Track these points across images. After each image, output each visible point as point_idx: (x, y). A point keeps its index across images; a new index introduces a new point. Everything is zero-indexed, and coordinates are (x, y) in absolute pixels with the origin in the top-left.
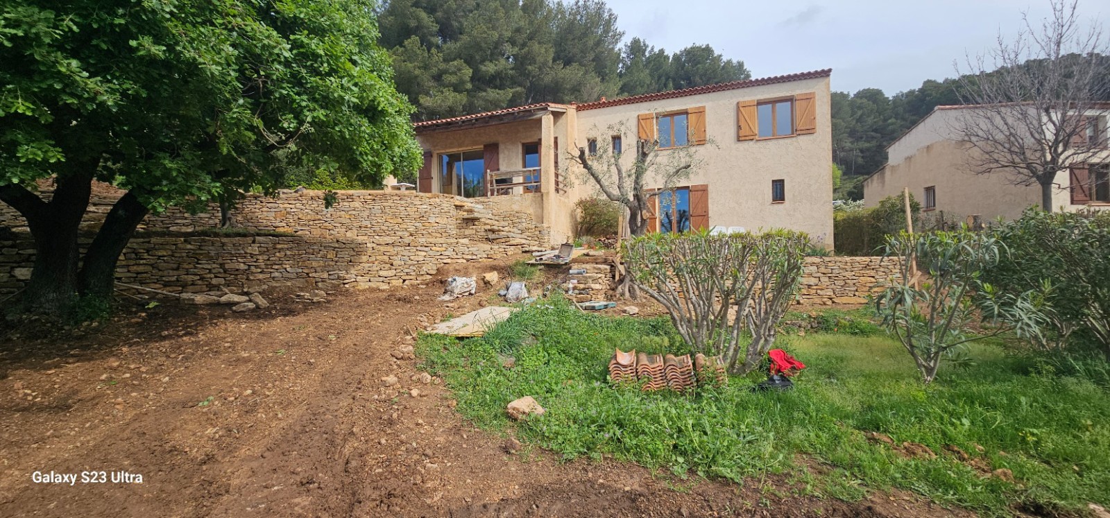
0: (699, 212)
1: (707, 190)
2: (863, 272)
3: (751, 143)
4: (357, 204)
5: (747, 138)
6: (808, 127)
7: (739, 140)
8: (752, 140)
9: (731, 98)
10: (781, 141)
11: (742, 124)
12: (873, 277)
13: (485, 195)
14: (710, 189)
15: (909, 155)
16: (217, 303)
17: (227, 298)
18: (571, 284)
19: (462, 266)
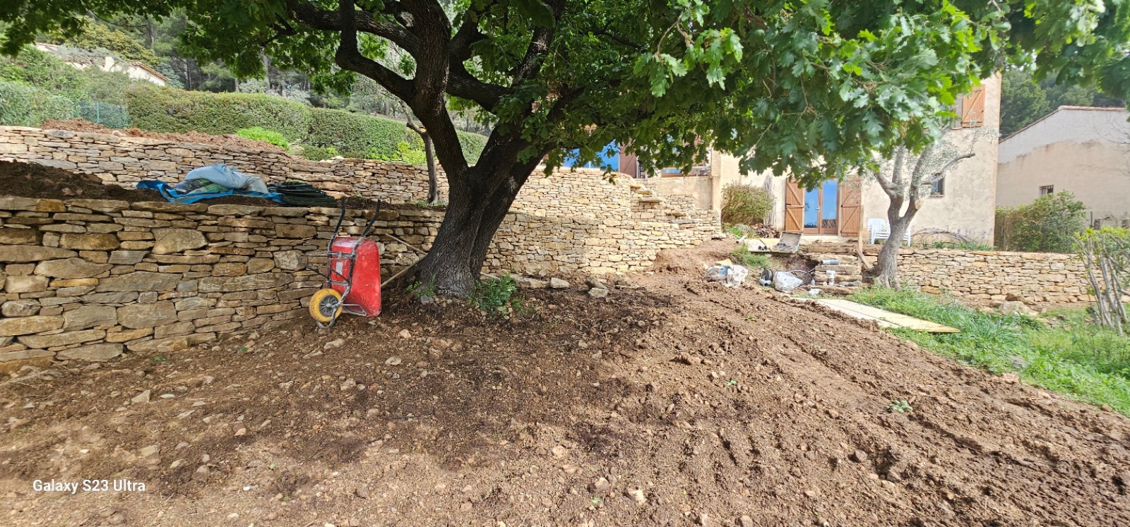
0: (851, 203)
1: (860, 181)
6: (974, 121)
15: (1022, 152)
16: (550, 288)
17: (556, 282)
18: (833, 274)
19: (680, 252)
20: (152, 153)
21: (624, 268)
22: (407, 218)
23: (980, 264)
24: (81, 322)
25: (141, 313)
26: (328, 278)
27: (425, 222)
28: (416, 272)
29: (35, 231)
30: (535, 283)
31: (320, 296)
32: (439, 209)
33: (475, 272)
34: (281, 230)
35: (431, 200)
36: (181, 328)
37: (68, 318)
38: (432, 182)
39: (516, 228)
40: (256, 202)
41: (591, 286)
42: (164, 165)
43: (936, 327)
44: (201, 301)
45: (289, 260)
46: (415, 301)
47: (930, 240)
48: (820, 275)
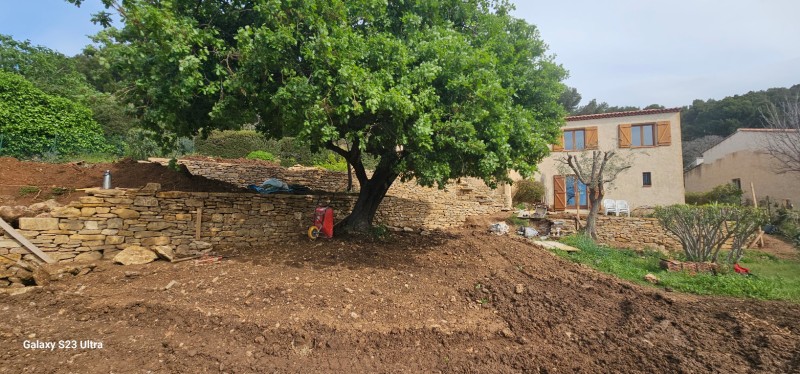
3: (628, 150)
5: (625, 147)
6: (666, 142)
7: (620, 148)
8: (629, 147)
9: (615, 122)
10: (646, 150)
11: (622, 138)
15: (719, 158)
16: (404, 231)
17: (406, 229)
18: (558, 230)
19: (479, 217)
20: (231, 170)
21: (447, 225)
22: (341, 199)
23: (649, 226)
24: (241, 234)
25: (255, 232)
26: (314, 223)
27: (349, 201)
28: (346, 222)
29: (232, 204)
30: (396, 229)
31: (312, 229)
32: (354, 195)
33: (370, 221)
34: (297, 204)
35: (349, 190)
36: (265, 239)
37: (237, 232)
38: (350, 181)
39: (390, 204)
40: (286, 193)
41: (422, 230)
42: (234, 175)
43: (570, 248)
44: (271, 230)
45: (299, 216)
46: (346, 232)
47: (645, 212)
48: (553, 230)
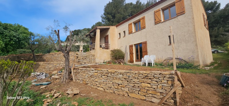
0: (144, 51)
1: (146, 43)
2: (144, 80)
3: (160, 24)
4: (57, 55)
5: (158, 23)
6: (181, 12)
7: (155, 24)
8: (160, 23)
9: (153, 11)
10: (171, 21)
11: (156, 18)
12: (150, 84)
13: (88, 51)
14: (147, 42)
